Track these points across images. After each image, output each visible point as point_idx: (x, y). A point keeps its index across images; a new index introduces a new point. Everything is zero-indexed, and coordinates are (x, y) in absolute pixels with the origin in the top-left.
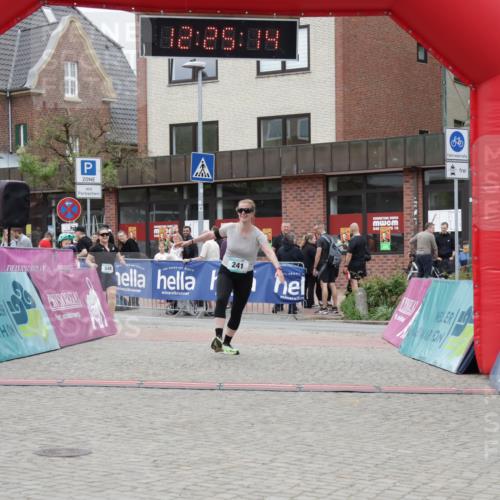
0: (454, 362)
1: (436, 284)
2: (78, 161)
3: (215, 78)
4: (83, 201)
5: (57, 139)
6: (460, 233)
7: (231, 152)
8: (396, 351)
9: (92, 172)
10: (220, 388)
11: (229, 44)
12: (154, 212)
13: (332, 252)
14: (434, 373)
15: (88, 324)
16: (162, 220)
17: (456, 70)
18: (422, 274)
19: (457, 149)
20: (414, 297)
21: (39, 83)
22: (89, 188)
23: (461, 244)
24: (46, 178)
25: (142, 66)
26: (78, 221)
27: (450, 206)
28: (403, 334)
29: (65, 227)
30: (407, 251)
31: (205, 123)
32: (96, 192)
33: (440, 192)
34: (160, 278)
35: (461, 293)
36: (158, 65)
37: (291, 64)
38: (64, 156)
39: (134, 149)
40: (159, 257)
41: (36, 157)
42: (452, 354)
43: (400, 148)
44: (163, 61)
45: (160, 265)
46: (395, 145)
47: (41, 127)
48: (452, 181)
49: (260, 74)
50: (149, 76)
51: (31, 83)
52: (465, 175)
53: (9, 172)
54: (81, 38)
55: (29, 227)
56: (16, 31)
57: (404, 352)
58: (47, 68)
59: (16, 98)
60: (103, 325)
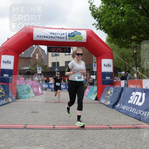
0: (94, 99)
1: (92, 87)
2: (38, 68)
3: (59, 55)
4: (38, 74)
5: (35, 64)
6: (95, 79)
7: (61, 67)
9: (40, 69)
10: (59, 102)
11: (60, 51)
12: (49, 76)
14: (91, 100)
16: (51, 77)
18: (90, 85)
19: (95, 66)
20: (88, 89)
21: (32, 56)
22: (39, 72)
23: (95, 81)
24: (33, 70)
25: (48, 54)
26: (38, 77)
27: (94, 75)
28: (87, 94)
29: (36, 78)
30: (88, 82)
31: (57, 62)
32: (40, 73)
33: (92, 73)
34: (50, 86)
35: (95, 88)
36: (50, 54)
37: (70, 54)
38: (36, 67)
39: (46, 66)
40: (50, 82)
41: (32, 67)
42: (94, 97)
44: (51, 53)
47: (32, 62)
48: (94, 71)
49: (65, 55)
50: (49, 55)
51: (31, 56)
52: (96, 70)
53: (27, 70)
54: (39, 50)
55: (30, 78)
56: (29, 48)
57: (87, 97)
58: (34, 54)
59: (29, 58)
60: (41, 93)
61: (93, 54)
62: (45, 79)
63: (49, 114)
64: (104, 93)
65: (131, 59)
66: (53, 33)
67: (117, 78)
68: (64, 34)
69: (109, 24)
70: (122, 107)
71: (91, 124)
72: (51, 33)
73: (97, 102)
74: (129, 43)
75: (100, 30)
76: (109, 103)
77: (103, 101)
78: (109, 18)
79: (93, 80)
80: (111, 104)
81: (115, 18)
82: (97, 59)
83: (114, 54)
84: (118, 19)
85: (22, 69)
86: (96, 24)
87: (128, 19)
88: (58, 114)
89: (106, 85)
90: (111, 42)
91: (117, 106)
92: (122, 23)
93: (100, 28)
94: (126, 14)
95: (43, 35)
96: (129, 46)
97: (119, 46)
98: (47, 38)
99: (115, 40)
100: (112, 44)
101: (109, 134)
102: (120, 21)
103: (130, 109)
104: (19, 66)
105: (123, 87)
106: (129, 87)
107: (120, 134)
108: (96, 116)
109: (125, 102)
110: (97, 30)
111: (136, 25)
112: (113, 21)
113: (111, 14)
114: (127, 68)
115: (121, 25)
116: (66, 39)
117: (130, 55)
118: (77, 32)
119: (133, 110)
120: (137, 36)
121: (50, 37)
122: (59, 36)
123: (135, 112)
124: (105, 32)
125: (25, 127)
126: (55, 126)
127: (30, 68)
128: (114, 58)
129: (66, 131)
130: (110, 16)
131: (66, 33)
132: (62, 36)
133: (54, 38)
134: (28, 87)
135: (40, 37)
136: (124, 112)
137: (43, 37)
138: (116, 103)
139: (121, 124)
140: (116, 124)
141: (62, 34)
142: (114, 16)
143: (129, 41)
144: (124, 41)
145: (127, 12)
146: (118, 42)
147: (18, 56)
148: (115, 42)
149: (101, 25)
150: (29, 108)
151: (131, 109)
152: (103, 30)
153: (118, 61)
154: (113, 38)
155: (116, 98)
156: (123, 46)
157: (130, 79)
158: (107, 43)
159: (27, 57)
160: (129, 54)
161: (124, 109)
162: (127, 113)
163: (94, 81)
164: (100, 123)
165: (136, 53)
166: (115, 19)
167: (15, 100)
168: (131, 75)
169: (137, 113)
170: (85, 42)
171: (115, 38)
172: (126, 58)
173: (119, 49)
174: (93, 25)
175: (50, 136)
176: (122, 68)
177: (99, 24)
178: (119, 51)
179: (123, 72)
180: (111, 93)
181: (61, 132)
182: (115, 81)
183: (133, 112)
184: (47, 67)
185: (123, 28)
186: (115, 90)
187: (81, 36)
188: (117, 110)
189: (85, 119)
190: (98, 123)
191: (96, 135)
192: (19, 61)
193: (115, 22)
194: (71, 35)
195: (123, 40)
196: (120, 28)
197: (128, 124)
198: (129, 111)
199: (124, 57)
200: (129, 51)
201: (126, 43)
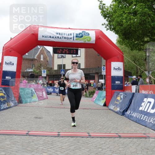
0: (102, 104)
1: (100, 92)
2: (42, 70)
3: (65, 57)
4: (43, 77)
5: (39, 67)
6: (104, 84)
7: (67, 69)
8: (93, 102)
9: (45, 72)
10: (64, 108)
11: (67, 52)
13: (83, 86)
14: (99, 106)
15: (43, 97)
16: (56, 80)
17: (104, 58)
19: (104, 70)
20: (96, 94)
21: (37, 58)
22: (44, 74)
24: (37, 73)
25: (53, 55)
27: (103, 79)
28: (94, 100)
29: (40, 81)
31: (63, 65)
33: (101, 77)
34: (55, 90)
35: (104, 93)
36: (56, 55)
37: (77, 56)
38: (40, 69)
39: (52, 68)
40: (55, 86)
41: (36, 69)
43: (95, 69)
45: (55, 87)
46: (94, 69)
47: (37, 64)
48: (103, 75)
49: (72, 57)
50: (55, 57)
51: (35, 58)
52: (105, 74)
53: (31, 72)
54: (44, 51)
55: (34, 81)
56: (34, 49)
57: (95, 103)
58: (38, 55)
59: (33, 60)
60: (46, 97)
61: (102, 56)
62: (50, 82)
63: (53, 120)
64: (113, 98)
65: (143, 62)
66: (60, 34)
67: (128, 83)
68: (71, 34)
69: (120, 24)
70: (133, 115)
71: (98, 132)
72: (57, 34)
73: (105, 109)
74: (141, 45)
75: (110, 30)
76: (118, 109)
77: (112, 107)
78: (120, 18)
79: (102, 84)
80: (120, 111)
81: (127, 17)
82: (106, 62)
83: (125, 57)
84: (130, 19)
85: (26, 71)
86: (106, 24)
87: (141, 20)
88: (63, 120)
89: (116, 90)
90: (122, 44)
91: (127, 113)
92: (134, 23)
93: (111, 28)
94: (138, 14)
95: (49, 35)
96: (141, 48)
97: (130, 48)
98: (53, 39)
99: (126, 41)
100: (123, 46)
101: (118, 143)
102: (132, 21)
103: (141, 117)
104: (22, 68)
105: (134, 93)
106: (141, 92)
107: (130, 143)
108: (104, 124)
109: (136, 108)
110: (107, 30)
111: (150, 25)
112: (124, 21)
113: (122, 14)
114: (138, 72)
115: (133, 25)
116: (73, 40)
117: (142, 58)
118: (85, 32)
119: (144, 118)
120: (150, 38)
121: (56, 38)
122: (65, 36)
123: (146, 120)
124: (116, 33)
125: (28, 133)
126: (59, 134)
127: (34, 71)
128: (125, 61)
129: (72, 139)
130: (121, 15)
131: (74, 33)
132: (70, 37)
133: (61, 38)
134: (32, 90)
135: (46, 37)
136: (135, 120)
137: (49, 37)
138: (126, 110)
139: (132, 133)
140: (125, 132)
141: (70, 35)
142: (125, 16)
143: (141, 43)
144: (136, 42)
145: (140, 12)
146: (130, 44)
147: (22, 57)
148: (125, 44)
149: (111, 26)
150: (32, 113)
152: (113, 31)
153: (129, 64)
154: (124, 40)
155: (127, 105)
156: (135, 48)
157: (142, 84)
158: (118, 45)
159: (31, 58)
160: (140, 57)
161: (134, 116)
162: (138, 121)
163: (102, 86)
164: (108, 131)
165: (148, 56)
166: (127, 19)
167: (18, 104)
168: (143, 80)
169: (148, 121)
170: (94, 44)
171: (127, 39)
172: (138, 62)
173: (130, 51)
174: (103, 25)
175: (55, 144)
176: (133, 72)
177: (110, 24)
178: (130, 53)
179: (134, 77)
180: (121, 99)
181: (67, 140)
182: (125, 86)
184: (53, 70)
185: (135, 28)
186: (126, 96)
187: (90, 37)
189: (93, 126)
190: (107, 131)
191: (104, 143)
192: (23, 62)
193: (127, 22)
194: (79, 36)
196: (132, 28)
197: (138, 133)
198: (140, 119)
199: (135, 60)
200: (141, 54)
201: (138, 45)
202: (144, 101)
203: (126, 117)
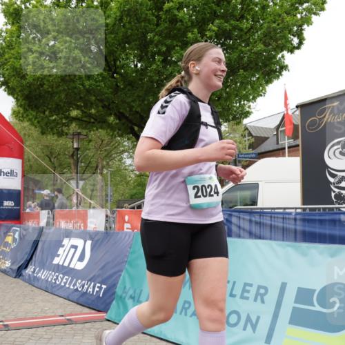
65: (68, 160)
69: (19, 74)
70: (40, 275)
74: (64, 124)
80: (12, 267)
83: (26, 149)
89: (3, 221)
90: (21, 119)
91: (27, 271)
92: (50, 75)
96: (63, 131)
97: (40, 130)
99: (31, 114)
100: (26, 124)
103: (57, 278)
105: (43, 227)
106: (57, 227)
107: (30, 339)
109: (46, 261)
111: (82, 85)
115: (48, 81)
117: (66, 153)
119: (63, 280)
120: (82, 111)
123: (67, 286)
124: (9, 94)
136: (44, 286)
138: (26, 266)
139: (34, 315)
140: (21, 315)
143: (64, 121)
144: (54, 118)
146: (39, 119)
148: (30, 120)
151: (59, 278)
152: (3, 87)
154: (27, 110)
155: (26, 253)
156: (49, 130)
160: (62, 150)
161: (43, 278)
162: (50, 289)
165: (77, 149)
169: (72, 287)
171: (32, 109)
172: (58, 159)
173: (40, 135)
176: (45, 181)
178: (40, 141)
180: (14, 240)
182: (28, 210)
183: (63, 284)
185: (52, 88)
186: (25, 233)
188: (26, 282)
195: (50, 116)
196: (45, 87)
197: (49, 314)
198: (55, 283)
199: (52, 155)
200: (64, 143)
201: (58, 123)
202: (63, 243)
203: (25, 280)
